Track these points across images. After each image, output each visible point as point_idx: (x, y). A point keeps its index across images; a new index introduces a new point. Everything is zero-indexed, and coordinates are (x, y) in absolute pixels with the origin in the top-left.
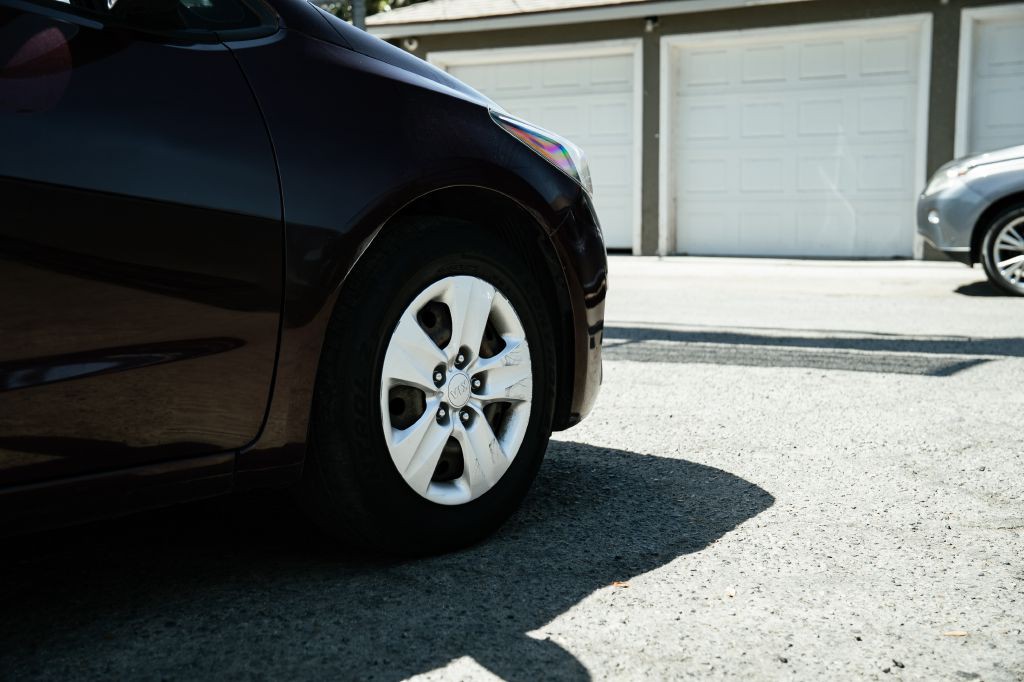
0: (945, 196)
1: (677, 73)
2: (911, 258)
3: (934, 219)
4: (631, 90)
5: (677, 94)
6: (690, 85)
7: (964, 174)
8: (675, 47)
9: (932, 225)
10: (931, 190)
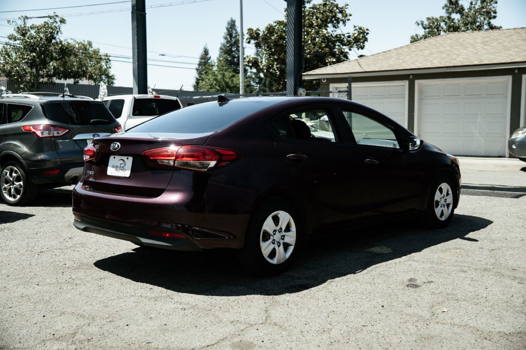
0: (518, 140)
1: (421, 92)
2: (505, 157)
3: (514, 147)
4: (404, 97)
5: (420, 99)
6: (425, 96)
7: (524, 133)
8: (420, 83)
9: (514, 149)
10: (513, 137)
